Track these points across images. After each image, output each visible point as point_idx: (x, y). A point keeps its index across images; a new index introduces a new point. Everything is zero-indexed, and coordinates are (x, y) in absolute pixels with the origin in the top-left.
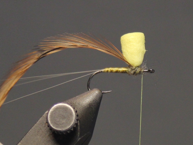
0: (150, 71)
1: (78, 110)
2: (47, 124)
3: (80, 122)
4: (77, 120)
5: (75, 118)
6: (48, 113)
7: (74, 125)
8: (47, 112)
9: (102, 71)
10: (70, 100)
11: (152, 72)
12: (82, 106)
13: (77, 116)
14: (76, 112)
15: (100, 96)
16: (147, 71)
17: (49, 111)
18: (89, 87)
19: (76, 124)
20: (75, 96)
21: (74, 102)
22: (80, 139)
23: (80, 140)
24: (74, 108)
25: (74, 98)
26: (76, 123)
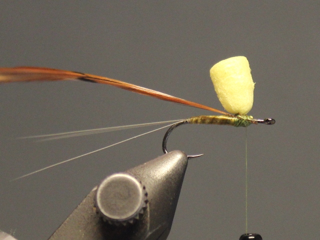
0: (267, 121)
1: (146, 186)
2: (95, 209)
3: (150, 206)
4: (146, 202)
5: (143, 199)
6: (96, 191)
7: (141, 211)
8: (95, 189)
9: (186, 121)
10: (133, 170)
11: (270, 124)
12: (153, 179)
13: (146, 195)
14: (144, 188)
15: (184, 163)
16: (262, 122)
17: (99, 186)
18: (165, 148)
19: (145, 209)
20: (142, 163)
21: (140, 173)
22: (150, 233)
23: (151, 235)
24: (140, 182)
25: (141, 166)
26: (144, 206)
